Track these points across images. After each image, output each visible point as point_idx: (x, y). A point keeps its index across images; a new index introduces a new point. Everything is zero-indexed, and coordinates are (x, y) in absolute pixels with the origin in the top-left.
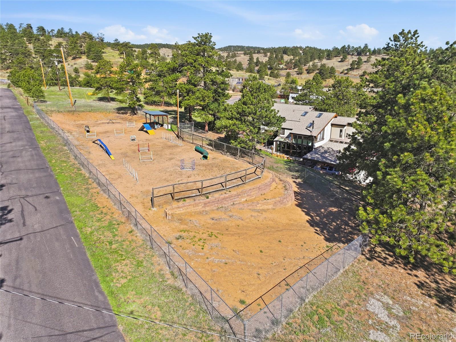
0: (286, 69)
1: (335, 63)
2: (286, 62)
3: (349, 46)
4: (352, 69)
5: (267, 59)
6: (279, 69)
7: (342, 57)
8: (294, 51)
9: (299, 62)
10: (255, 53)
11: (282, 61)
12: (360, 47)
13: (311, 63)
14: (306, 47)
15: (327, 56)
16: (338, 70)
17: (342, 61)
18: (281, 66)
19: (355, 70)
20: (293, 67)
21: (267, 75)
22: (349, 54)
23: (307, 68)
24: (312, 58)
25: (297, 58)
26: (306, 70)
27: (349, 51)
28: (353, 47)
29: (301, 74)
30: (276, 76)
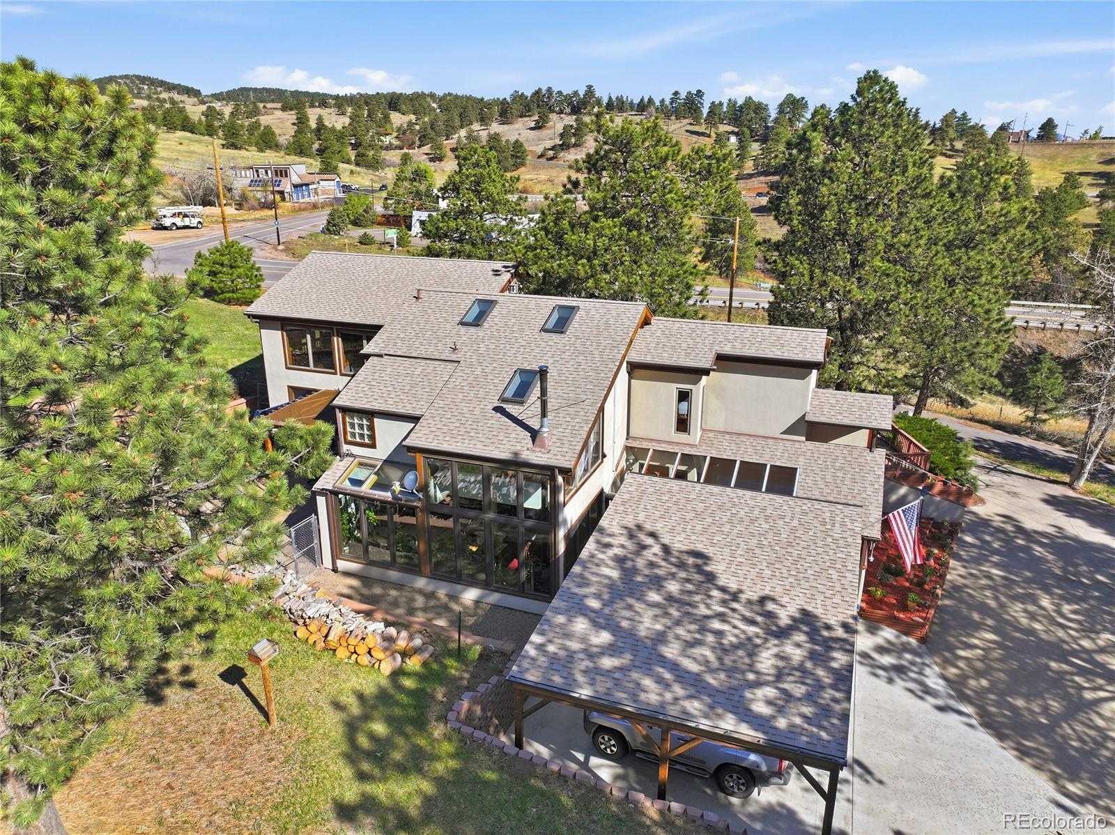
0: (401, 148)
1: (522, 132)
2: (399, 129)
3: (549, 89)
4: (565, 146)
5: (346, 121)
6: (381, 148)
7: (536, 118)
8: (415, 102)
9: (432, 128)
10: (312, 106)
11: (388, 126)
12: (576, 93)
13: (463, 133)
14: (445, 95)
15: (501, 115)
16: (531, 148)
17: (538, 127)
18: (387, 140)
19: (572, 150)
20: (418, 143)
21: (348, 162)
22: (552, 111)
23: (455, 146)
24: (465, 121)
25: (426, 119)
26: (453, 150)
27: (551, 103)
28: (560, 93)
29: (440, 159)
30: (375, 165)
